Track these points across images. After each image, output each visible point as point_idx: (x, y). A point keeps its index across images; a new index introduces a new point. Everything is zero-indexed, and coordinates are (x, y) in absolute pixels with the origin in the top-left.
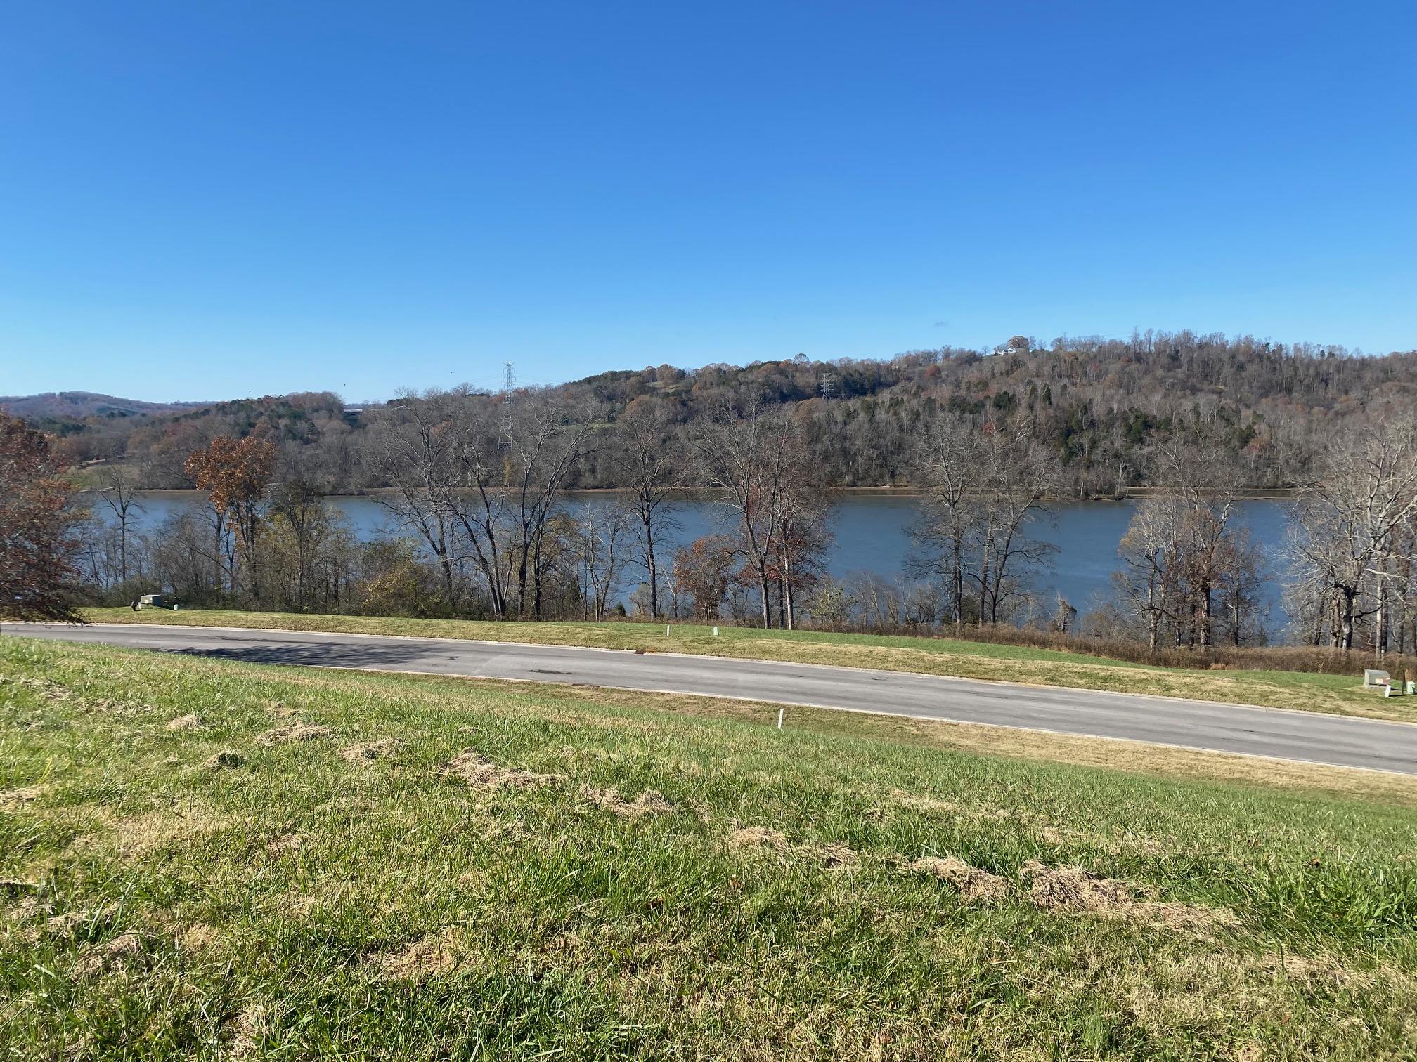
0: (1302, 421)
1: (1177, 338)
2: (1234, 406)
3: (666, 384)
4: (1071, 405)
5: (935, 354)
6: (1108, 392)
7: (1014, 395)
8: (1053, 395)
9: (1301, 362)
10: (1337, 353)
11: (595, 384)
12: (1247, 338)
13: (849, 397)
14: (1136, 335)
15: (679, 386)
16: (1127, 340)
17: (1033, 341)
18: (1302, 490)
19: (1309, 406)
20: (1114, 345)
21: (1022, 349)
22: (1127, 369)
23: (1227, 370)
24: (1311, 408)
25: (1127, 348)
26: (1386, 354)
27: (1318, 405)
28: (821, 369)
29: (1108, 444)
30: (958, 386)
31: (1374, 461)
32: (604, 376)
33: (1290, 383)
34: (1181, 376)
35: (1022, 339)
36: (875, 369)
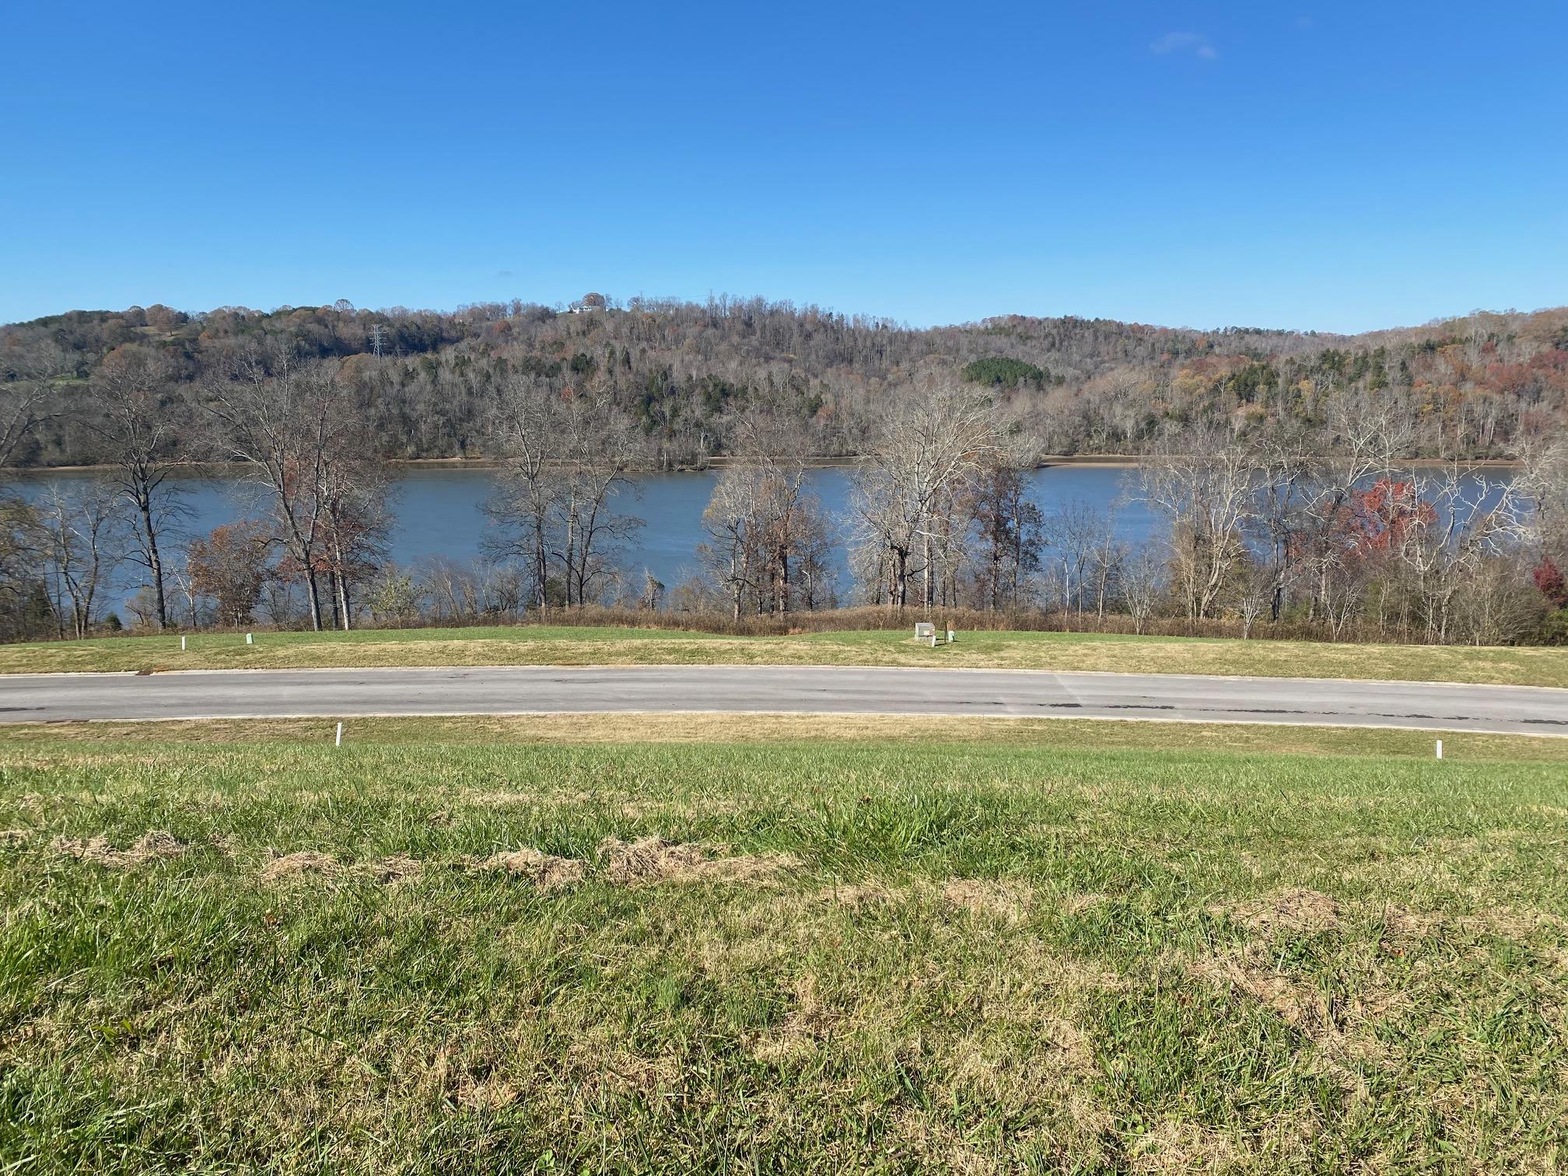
0: (862, 392)
1: (750, 305)
2: (803, 375)
3: (160, 329)
4: (651, 371)
5: (504, 309)
6: (687, 358)
7: (592, 358)
8: (632, 360)
9: (859, 332)
10: (889, 325)
11: (54, 327)
12: (813, 307)
13: (406, 354)
14: (712, 299)
15: (182, 333)
16: (704, 304)
17: (609, 300)
18: (862, 458)
19: (866, 377)
20: (691, 308)
21: (597, 308)
22: (704, 334)
23: (796, 339)
24: (869, 378)
25: (704, 311)
26: (929, 328)
27: (874, 376)
28: (369, 319)
29: (689, 412)
30: (531, 346)
31: (920, 429)
32: (68, 317)
33: (851, 354)
34: (755, 343)
35: (597, 296)
36: (436, 322)
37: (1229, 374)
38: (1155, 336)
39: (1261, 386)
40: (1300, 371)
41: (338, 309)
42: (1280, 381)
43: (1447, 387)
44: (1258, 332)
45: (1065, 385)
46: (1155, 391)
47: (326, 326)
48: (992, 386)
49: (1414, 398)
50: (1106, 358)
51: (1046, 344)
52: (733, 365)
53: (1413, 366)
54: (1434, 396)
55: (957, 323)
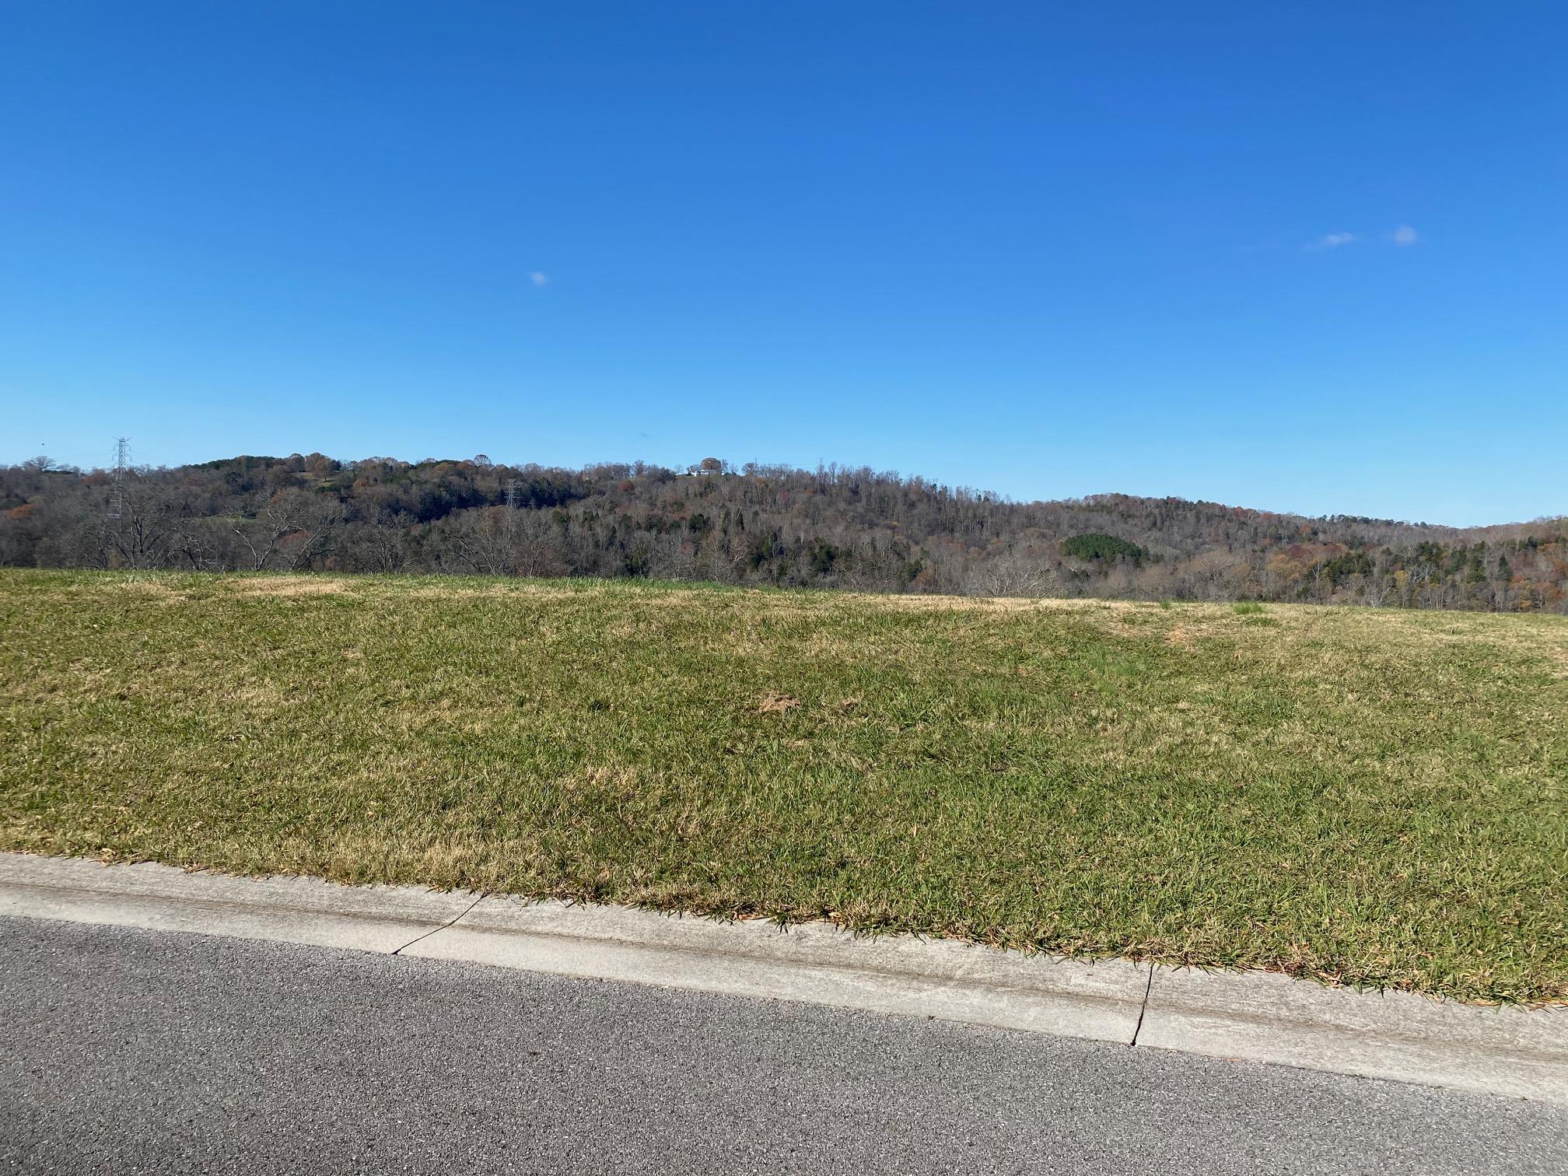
0: (961, 560)
1: (858, 474)
2: (905, 542)
3: (317, 475)
4: (762, 532)
5: (628, 468)
6: (795, 521)
7: (709, 518)
8: (745, 521)
9: (962, 504)
10: (991, 498)
11: (225, 470)
12: (917, 478)
13: (539, 507)
14: (822, 467)
15: (336, 479)
16: (814, 471)
17: (725, 464)
19: (966, 545)
20: (801, 475)
21: (714, 472)
22: (813, 500)
23: (900, 507)
24: (969, 547)
25: (813, 478)
27: (974, 545)
28: (505, 473)
29: (795, 571)
30: (653, 505)
32: (238, 461)
33: (953, 523)
34: (860, 510)
35: (714, 461)
36: (565, 479)
37: (1324, 561)
38: (1258, 520)
39: (1356, 575)
40: (1396, 561)
41: (477, 463)
42: (1376, 570)
43: (1547, 584)
44: (1366, 521)
45: (1161, 564)
46: (1248, 575)
47: (466, 479)
48: (1090, 561)
49: (1512, 593)
50: (1207, 540)
51: (1148, 523)
52: (839, 529)
53: (1513, 562)
54: (1532, 591)
55: (1060, 500)
